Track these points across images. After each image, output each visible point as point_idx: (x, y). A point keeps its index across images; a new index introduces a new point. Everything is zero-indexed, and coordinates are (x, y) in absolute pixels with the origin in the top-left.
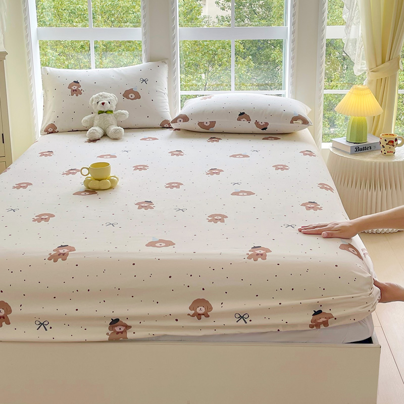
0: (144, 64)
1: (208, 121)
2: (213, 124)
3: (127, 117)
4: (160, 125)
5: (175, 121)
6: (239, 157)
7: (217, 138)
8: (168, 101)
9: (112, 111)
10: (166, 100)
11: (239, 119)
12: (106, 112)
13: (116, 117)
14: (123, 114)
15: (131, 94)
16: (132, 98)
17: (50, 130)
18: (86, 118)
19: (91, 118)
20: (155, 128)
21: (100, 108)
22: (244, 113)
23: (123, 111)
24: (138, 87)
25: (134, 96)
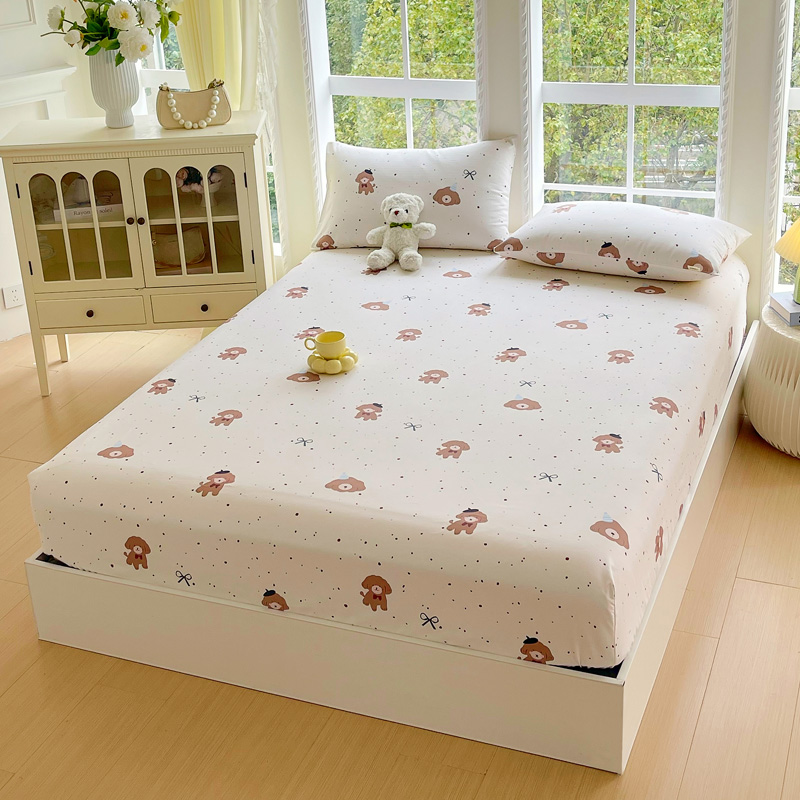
1: (553, 252)
2: (560, 257)
3: (433, 234)
4: (488, 247)
5: (501, 248)
6: (570, 328)
7: (561, 282)
8: (507, 206)
9: (410, 225)
10: (503, 205)
11: (601, 254)
12: (401, 225)
13: (417, 233)
14: (427, 230)
15: (446, 196)
16: (448, 202)
17: (325, 245)
18: (371, 233)
19: (381, 232)
20: (480, 251)
21: (391, 218)
22: (610, 244)
23: (428, 225)
24: (458, 185)
25: (450, 199)
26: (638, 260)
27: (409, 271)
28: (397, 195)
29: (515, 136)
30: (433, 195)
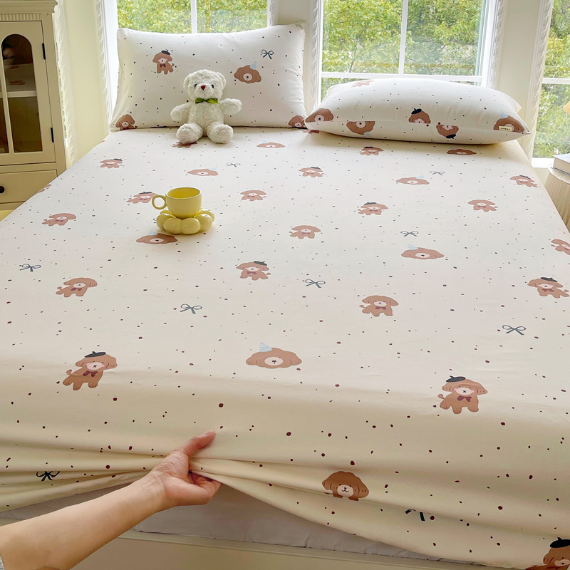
0: (269, 28)
1: (363, 120)
2: (370, 125)
3: (240, 109)
4: (289, 124)
5: (311, 119)
6: (412, 184)
7: (375, 149)
8: (302, 87)
9: (216, 100)
10: (299, 84)
11: (411, 120)
12: (207, 101)
13: (223, 108)
14: (233, 105)
15: (247, 75)
16: (249, 79)
17: (125, 124)
18: (177, 109)
19: (186, 108)
20: (281, 127)
21: (198, 93)
22: (420, 110)
23: (233, 100)
24: (258, 63)
25: (251, 78)
26: (448, 124)
27: (220, 144)
28: (201, 71)
29: (304, 21)
30: (234, 72)
